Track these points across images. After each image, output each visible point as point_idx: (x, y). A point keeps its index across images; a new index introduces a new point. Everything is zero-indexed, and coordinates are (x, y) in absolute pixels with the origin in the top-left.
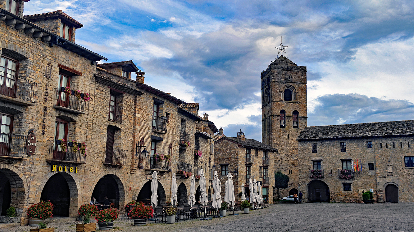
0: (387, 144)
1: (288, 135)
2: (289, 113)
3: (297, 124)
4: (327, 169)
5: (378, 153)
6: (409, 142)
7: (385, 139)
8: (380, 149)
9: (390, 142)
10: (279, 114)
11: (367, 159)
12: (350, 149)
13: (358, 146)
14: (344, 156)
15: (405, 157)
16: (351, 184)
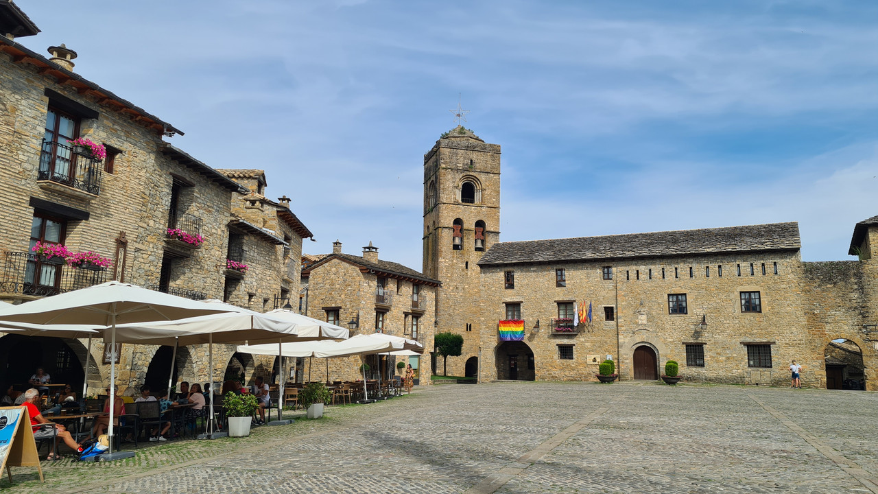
0: (638, 271)
1: (467, 263)
2: (469, 224)
3: (483, 242)
4: (531, 319)
5: (621, 289)
6: (676, 269)
7: (634, 262)
8: (626, 280)
9: (643, 268)
10: (451, 225)
11: (601, 300)
12: (572, 282)
13: (588, 276)
14: (562, 294)
15: (669, 295)
16: (574, 347)
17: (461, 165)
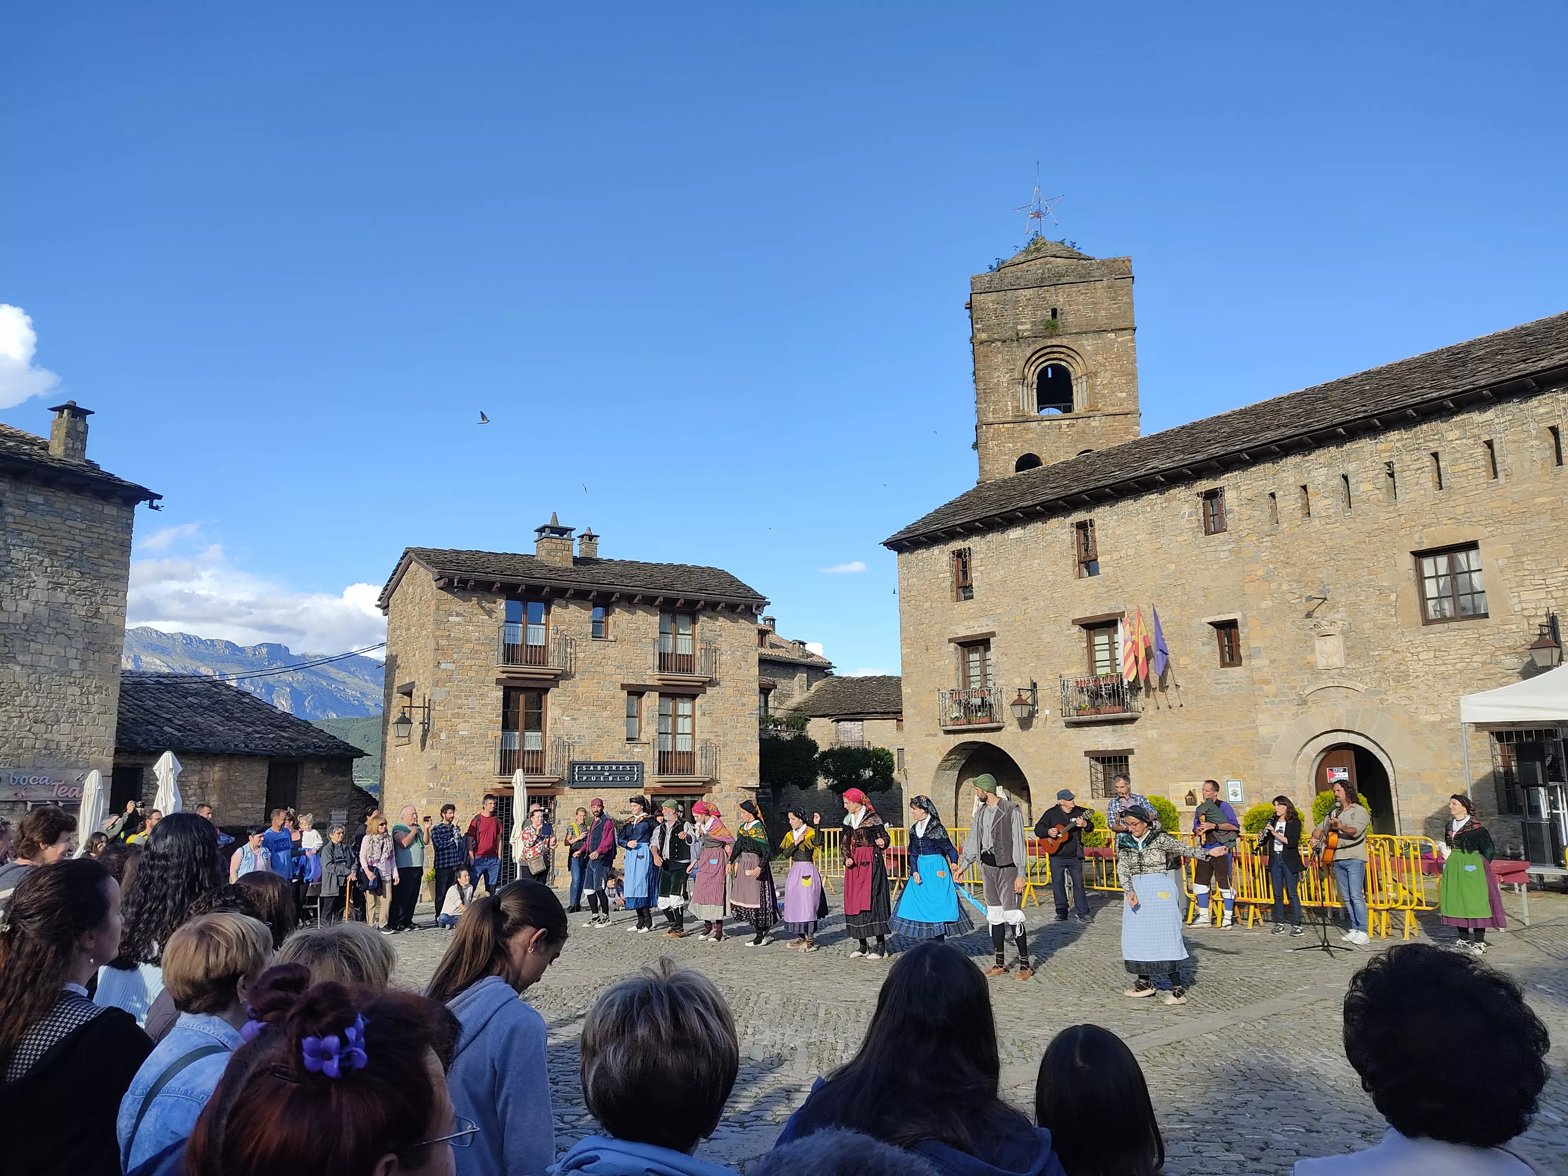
0: (1305, 489)
4: (1018, 680)
5: (1256, 558)
6: (1436, 458)
7: (1292, 460)
8: (1267, 528)
9: (1318, 475)
10: (1012, 472)
11: (1200, 601)
12: (1116, 556)
13: (1157, 531)
14: (1091, 598)
15: (1419, 555)
16: (1131, 759)
17: (1028, 326)
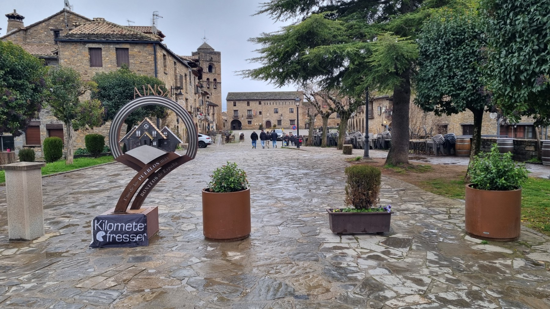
0: (267, 103)
1: (211, 93)
2: (212, 80)
3: (216, 86)
4: (241, 114)
6: (276, 103)
7: (267, 100)
8: (264, 105)
10: (206, 80)
11: (259, 110)
12: (251, 105)
14: (249, 108)
15: (274, 109)
16: (252, 121)
17: (208, 59)
